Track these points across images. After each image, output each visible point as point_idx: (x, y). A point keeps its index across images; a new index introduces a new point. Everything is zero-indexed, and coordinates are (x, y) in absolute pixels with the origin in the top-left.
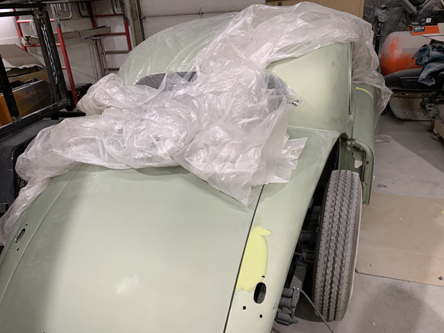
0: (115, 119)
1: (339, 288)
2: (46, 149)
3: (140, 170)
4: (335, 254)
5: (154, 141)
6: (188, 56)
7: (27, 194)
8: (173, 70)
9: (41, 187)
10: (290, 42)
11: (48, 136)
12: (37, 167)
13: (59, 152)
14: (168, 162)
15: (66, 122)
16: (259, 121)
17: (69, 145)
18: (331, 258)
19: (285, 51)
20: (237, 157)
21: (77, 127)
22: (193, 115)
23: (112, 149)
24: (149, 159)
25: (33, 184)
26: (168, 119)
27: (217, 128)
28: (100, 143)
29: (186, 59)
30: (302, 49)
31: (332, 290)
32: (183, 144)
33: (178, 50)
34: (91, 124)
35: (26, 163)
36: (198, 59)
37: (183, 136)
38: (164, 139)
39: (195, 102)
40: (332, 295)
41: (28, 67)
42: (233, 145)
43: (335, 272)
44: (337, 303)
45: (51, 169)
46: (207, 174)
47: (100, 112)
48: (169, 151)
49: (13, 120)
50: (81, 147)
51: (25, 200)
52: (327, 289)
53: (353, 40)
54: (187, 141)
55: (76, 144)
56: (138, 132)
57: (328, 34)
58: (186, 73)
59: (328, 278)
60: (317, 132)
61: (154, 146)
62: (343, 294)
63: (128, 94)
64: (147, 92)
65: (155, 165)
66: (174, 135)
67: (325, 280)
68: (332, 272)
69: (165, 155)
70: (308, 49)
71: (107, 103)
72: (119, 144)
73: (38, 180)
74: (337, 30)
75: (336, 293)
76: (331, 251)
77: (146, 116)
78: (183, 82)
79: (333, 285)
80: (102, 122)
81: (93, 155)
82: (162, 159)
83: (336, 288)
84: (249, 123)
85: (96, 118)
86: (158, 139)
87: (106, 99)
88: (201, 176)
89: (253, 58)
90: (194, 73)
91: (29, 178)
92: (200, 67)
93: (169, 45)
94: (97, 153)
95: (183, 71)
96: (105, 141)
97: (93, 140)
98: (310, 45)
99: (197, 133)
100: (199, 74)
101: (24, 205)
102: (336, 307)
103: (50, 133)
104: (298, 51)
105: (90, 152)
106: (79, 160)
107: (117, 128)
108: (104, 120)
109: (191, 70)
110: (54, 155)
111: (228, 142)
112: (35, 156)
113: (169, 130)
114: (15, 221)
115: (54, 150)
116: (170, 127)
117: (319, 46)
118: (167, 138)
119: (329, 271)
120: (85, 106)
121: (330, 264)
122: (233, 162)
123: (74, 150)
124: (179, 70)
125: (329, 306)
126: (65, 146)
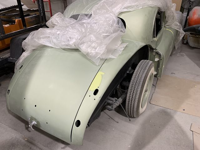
0: (58, 29)
1: (134, 103)
2: (32, 39)
3: (64, 49)
4: (134, 89)
5: (69, 39)
6: (90, 8)
7: (25, 54)
8: (84, 13)
9: (30, 52)
10: (129, 5)
11: (33, 34)
12: (29, 45)
13: (37, 40)
14: (73, 47)
15: (40, 29)
16: (109, 36)
17: (40, 38)
18: (132, 91)
19: (127, 8)
20: (97, 47)
21: (44, 32)
22: (83, 30)
23: (55, 40)
24: (67, 45)
25: (27, 51)
26: (75, 31)
27: (92, 36)
28: (51, 38)
29: (89, 9)
30: (134, 8)
31: (132, 103)
32: (79, 41)
33: (87, 5)
34: (49, 31)
35: (25, 43)
36: (94, 9)
37: (79, 38)
38: (73, 38)
39: (85, 25)
40: (132, 105)
41: (34, 9)
42: (97, 43)
43: (133, 96)
44: (133, 108)
45: (34, 46)
46: (86, 52)
47: (54, 27)
48: (74, 43)
49: (24, 28)
50: (45, 39)
51: (24, 56)
52: (130, 102)
53: (159, 7)
54: (81, 39)
55: (43, 38)
56: (64, 35)
57: (146, 3)
58: (88, 14)
59: (131, 98)
60: (135, 42)
61: (69, 40)
62: (136, 105)
63: (65, 21)
64: (72, 21)
65: (69, 48)
66: (76, 37)
67: (130, 99)
68: (132, 96)
69: (72, 44)
70: (136, 8)
71: (56, 24)
72: (57, 39)
73: (29, 50)
74: (151, 1)
75: (133, 104)
76: (133, 88)
77: (67, 29)
78: (86, 18)
79: (132, 101)
80: (53, 31)
81: (48, 43)
82: (71, 46)
83: (133, 102)
84: (106, 36)
85: (51, 29)
86: (70, 38)
87: (56, 22)
88: (84, 53)
89: (113, 10)
90: (91, 15)
91: (26, 49)
92: (94, 12)
93: (84, 2)
94: (50, 42)
95: (88, 13)
96: (53, 37)
97: (49, 37)
98: (138, 7)
99: (85, 37)
100: (93, 15)
101: (23, 58)
102: (133, 110)
103: (34, 33)
104: (132, 9)
105: (48, 41)
106: (44, 44)
107: (58, 33)
108: (54, 30)
109: (90, 13)
110: (35, 41)
111: (95, 41)
112: (28, 41)
113: (75, 35)
114: (20, 63)
115: (35, 39)
116: (75, 34)
117: (141, 7)
118: (74, 38)
119: (131, 96)
120: (49, 24)
121: (132, 93)
122: (96, 49)
123: (42, 40)
124: (86, 13)
125: (131, 109)
126: (39, 38)
